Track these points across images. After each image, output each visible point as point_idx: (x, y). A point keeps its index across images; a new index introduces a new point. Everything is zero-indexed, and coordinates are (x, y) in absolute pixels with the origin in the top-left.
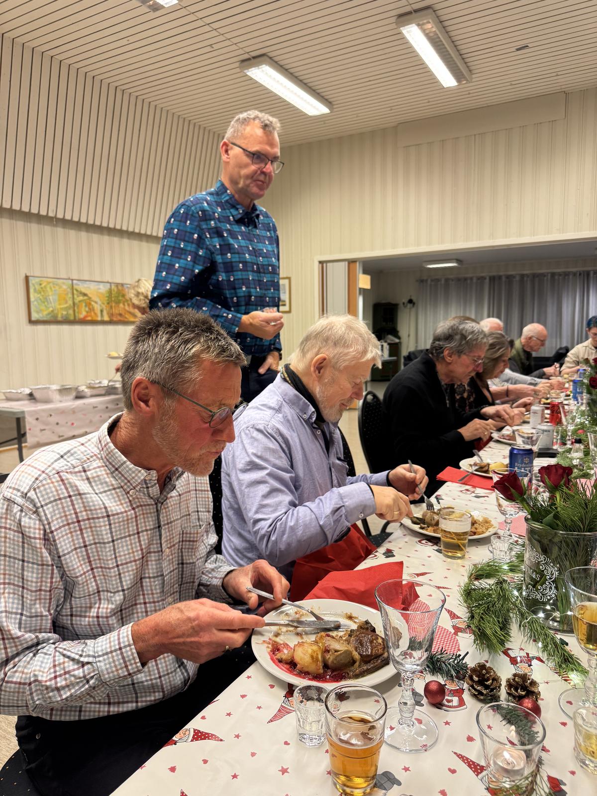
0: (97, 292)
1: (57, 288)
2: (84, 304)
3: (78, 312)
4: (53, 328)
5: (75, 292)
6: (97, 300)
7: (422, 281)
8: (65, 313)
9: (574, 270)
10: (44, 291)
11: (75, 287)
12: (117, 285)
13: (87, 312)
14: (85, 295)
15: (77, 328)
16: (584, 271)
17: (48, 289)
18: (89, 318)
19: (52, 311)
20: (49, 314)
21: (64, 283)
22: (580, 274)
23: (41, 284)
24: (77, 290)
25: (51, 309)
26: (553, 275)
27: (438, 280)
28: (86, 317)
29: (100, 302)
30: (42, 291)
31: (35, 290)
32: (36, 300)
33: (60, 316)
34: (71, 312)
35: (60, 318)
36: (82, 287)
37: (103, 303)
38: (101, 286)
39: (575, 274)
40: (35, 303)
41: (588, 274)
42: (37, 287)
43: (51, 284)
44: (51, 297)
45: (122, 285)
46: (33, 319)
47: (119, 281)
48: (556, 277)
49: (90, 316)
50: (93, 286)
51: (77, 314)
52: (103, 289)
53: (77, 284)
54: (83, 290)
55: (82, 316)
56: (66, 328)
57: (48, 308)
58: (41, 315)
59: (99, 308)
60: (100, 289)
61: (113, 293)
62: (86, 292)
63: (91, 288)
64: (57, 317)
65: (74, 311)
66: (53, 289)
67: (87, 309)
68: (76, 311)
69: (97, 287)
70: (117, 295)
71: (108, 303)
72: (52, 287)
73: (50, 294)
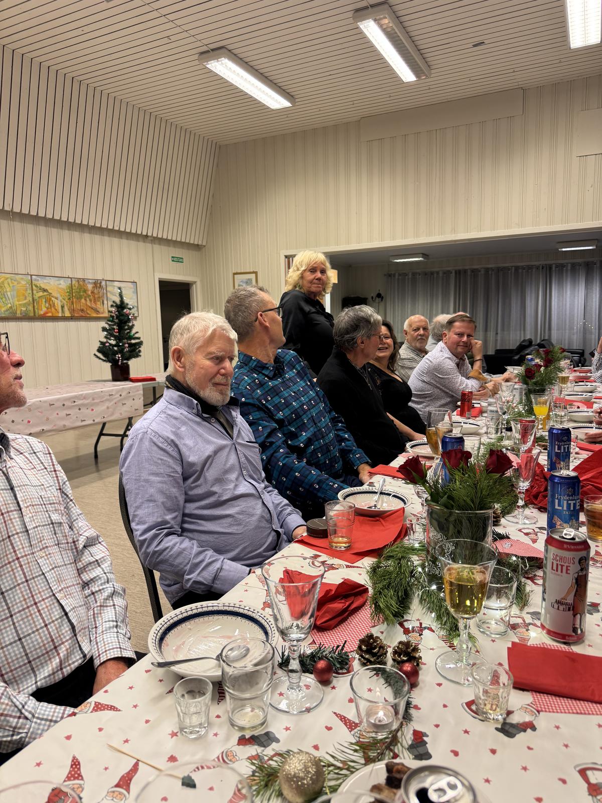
0: (57, 288)
1: (15, 283)
2: (44, 300)
3: (38, 309)
4: (12, 325)
5: (34, 287)
6: (58, 295)
7: (390, 275)
8: (24, 309)
9: (537, 263)
10: (1, 287)
11: (34, 282)
12: (78, 280)
13: (48, 308)
14: (45, 290)
15: (38, 325)
16: (546, 265)
17: (6, 285)
18: (50, 314)
19: (11, 307)
20: (7, 310)
21: (22, 279)
22: (543, 268)
24: (36, 286)
25: (10, 305)
26: (517, 268)
27: (406, 275)
28: (46, 313)
29: (60, 298)
33: (18, 312)
34: (31, 308)
35: (19, 315)
36: (42, 283)
37: (64, 299)
38: (62, 281)
39: (538, 268)
41: (550, 267)
43: (9, 280)
44: (9, 293)
45: (84, 280)
47: (80, 275)
48: (520, 271)
49: (50, 312)
50: (53, 281)
51: (36, 310)
52: (64, 284)
53: (36, 280)
54: (43, 286)
55: (42, 313)
56: (25, 325)
57: (7, 304)
59: (60, 304)
60: (60, 284)
61: (74, 288)
62: (46, 288)
63: (51, 283)
64: (16, 313)
65: (34, 307)
66: (11, 285)
67: (47, 305)
68: (36, 307)
69: (58, 282)
70: (78, 290)
71: (69, 299)
72: (10, 283)
73: (8, 290)
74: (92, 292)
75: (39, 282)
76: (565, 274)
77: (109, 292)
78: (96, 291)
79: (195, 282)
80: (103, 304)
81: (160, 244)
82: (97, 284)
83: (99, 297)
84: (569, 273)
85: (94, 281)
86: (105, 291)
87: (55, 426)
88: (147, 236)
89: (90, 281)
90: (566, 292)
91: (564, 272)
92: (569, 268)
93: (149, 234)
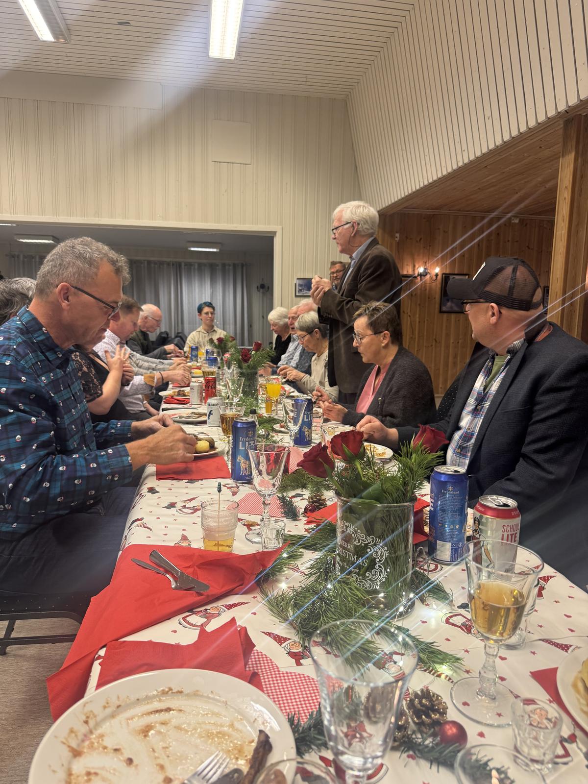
7: (13, 256)
9: (168, 260)
16: (176, 262)
22: (173, 265)
26: (149, 262)
27: (32, 257)
39: (168, 264)
41: (180, 265)
48: (152, 265)
76: (193, 273)
84: (196, 272)
90: (195, 290)
91: (192, 271)
92: (196, 267)
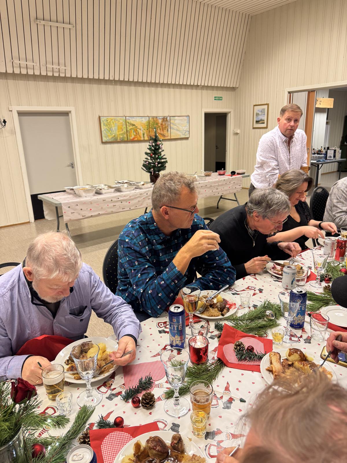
0: (141, 123)
1: (117, 122)
2: (133, 131)
3: (129, 136)
4: (116, 146)
5: (127, 124)
6: (141, 128)
8: (121, 136)
10: (109, 124)
11: (127, 120)
12: (153, 117)
13: (135, 135)
14: (133, 125)
15: (130, 145)
17: (112, 123)
18: (136, 139)
19: (114, 136)
20: (112, 138)
21: (120, 119)
23: (107, 121)
24: (128, 123)
25: (114, 135)
28: (134, 138)
29: (142, 129)
30: (108, 124)
31: (104, 124)
32: (105, 130)
33: (119, 138)
34: (125, 136)
35: (119, 140)
36: (132, 121)
37: (145, 130)
38: (143, 119)
40: (105, 132)
42: (105, 122)
43: (113, 120)
44: (113, 128)
45: (156, 117)
46: (103, 141)
47: (154, 115)
49: (136, 138)
50: (138, 120)
51: (128, 137)
52: (145, 121)
53: (128, 119)
54: (132, 122)
55: (132, 138)
56: (123, 145)
57: (112, 134)
58: (108, 139)
59: (142, 133)
60: (142, 121)
61: (150, 122)
62: (134, 123)
63: (137, 120)
64: (117, 139)
65: (127, 135)
66: (114, 123)
67: (135, 133)
68: (128, 135)
69: (141, 120)
70: (153, 124)
71: (148, 129)
72: (114, 122)
73: (113, 126)
74: (162, 124)
75: (130, 120)
77: (172, 123)
78: (164, 124)
79: (230, 112)
80: (168, 131)
81: (207, 90)
82: (165, 119)
83: (165, 127)
85: (162, 117)
86: (169, 123)
87: (106, 211)
88: (198, 86)
89: (160, 117)
93: (199, 84)
